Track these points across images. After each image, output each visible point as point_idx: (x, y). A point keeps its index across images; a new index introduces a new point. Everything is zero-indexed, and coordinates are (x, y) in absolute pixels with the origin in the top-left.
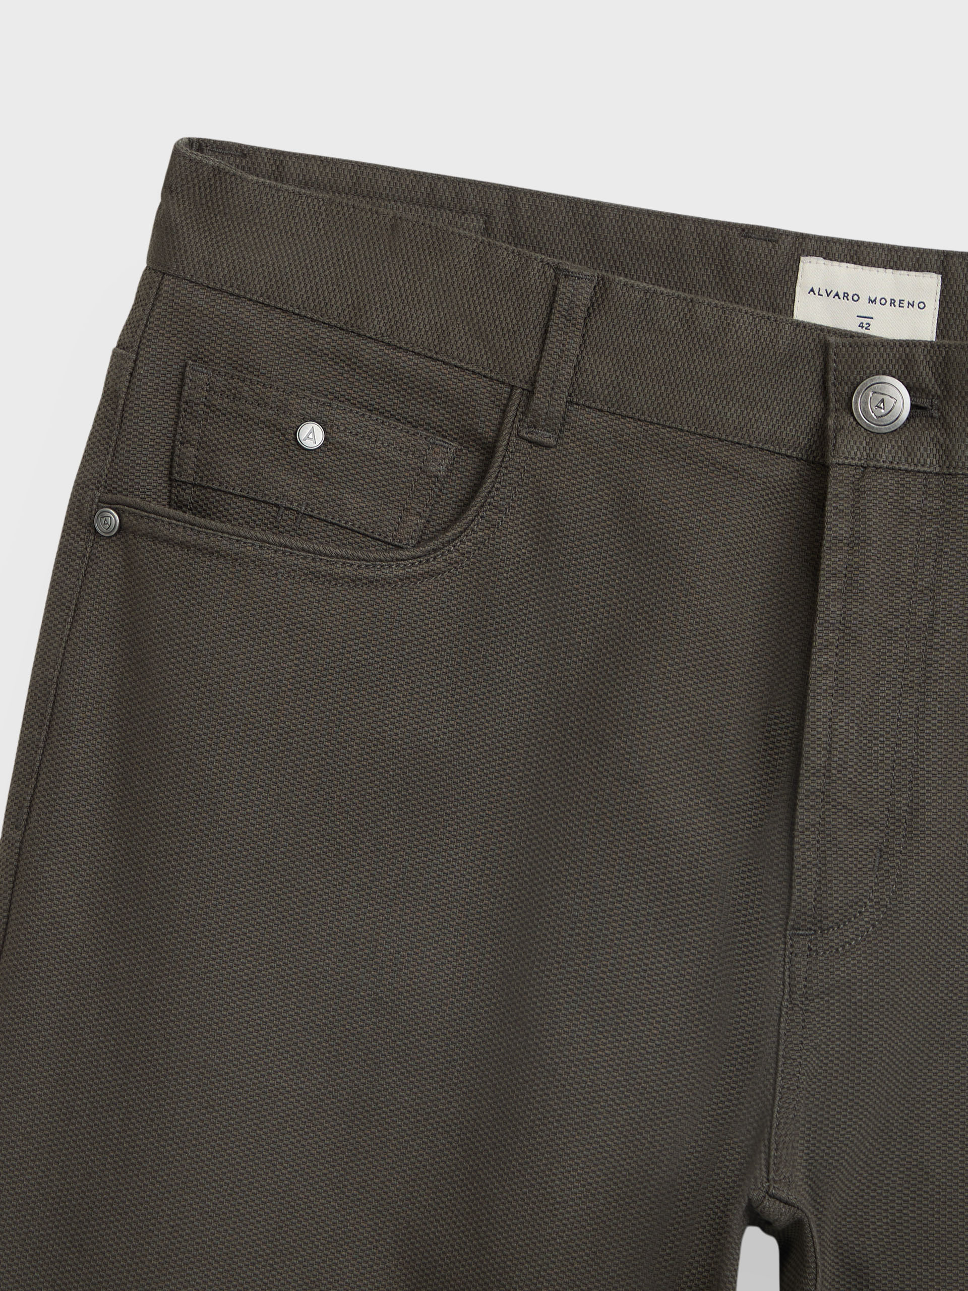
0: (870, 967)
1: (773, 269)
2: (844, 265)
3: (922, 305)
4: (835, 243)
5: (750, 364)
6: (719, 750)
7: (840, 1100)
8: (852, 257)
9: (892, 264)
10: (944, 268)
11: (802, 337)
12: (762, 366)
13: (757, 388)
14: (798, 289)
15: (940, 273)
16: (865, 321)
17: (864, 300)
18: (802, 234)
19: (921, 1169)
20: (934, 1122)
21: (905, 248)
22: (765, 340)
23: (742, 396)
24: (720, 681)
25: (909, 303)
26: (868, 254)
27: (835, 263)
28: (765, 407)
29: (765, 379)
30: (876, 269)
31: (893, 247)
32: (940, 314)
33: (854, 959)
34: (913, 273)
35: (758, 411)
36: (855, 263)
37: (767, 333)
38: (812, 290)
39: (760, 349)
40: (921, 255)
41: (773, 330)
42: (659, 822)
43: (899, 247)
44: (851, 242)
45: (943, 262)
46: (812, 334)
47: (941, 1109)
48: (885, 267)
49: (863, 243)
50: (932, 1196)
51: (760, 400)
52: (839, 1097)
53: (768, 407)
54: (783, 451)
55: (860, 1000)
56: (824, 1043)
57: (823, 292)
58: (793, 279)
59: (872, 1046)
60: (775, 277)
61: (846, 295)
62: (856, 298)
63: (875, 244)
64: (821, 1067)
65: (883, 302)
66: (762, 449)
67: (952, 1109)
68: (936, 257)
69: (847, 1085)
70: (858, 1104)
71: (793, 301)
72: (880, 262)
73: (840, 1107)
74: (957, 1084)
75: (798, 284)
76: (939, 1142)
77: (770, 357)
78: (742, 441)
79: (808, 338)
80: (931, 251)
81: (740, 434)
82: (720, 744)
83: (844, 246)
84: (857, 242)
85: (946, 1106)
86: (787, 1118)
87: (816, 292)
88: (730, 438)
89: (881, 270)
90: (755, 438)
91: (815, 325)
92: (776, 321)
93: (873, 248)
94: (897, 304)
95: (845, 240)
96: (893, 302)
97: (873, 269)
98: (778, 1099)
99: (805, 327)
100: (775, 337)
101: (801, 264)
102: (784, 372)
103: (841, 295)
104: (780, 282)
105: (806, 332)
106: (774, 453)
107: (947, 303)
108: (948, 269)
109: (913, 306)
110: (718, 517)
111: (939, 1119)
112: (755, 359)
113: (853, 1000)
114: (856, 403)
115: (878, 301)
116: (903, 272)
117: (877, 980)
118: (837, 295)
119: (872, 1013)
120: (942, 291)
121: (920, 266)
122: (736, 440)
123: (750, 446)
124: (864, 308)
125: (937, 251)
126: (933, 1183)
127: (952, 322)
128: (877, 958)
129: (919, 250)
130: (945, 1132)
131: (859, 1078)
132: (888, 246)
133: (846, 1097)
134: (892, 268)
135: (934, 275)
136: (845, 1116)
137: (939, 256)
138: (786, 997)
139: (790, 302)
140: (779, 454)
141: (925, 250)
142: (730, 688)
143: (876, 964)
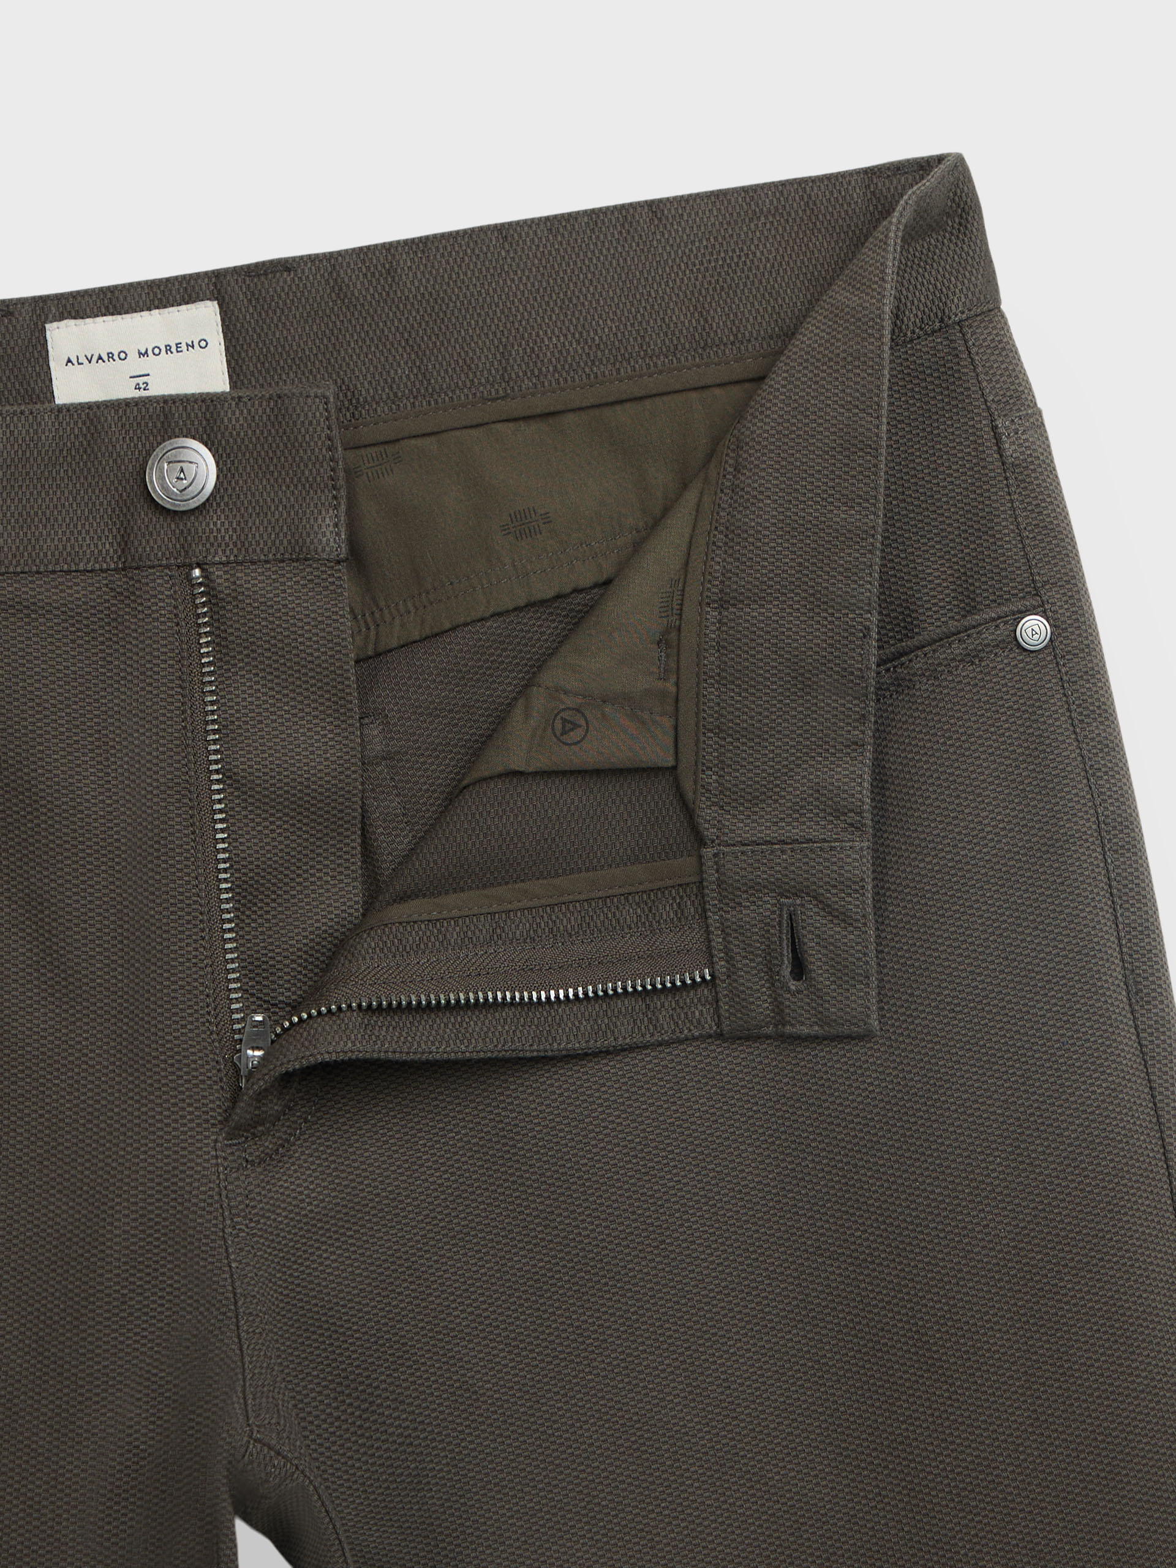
0: (314, 1171)
1: (17, 349)
2: (100, 319)
3: (203, 344)
4: (83, 296)
5: (12, 474)
6: (85, 945)
7: (314, 1333)
8: (107, 308)
9: (156, 302)
10: (219, 291)
11: (68, 424)
12: (27, 473)
13: (28, 500)
14: (52, 364)
15: (216, 299)
16: (141, 380)
17: (133, 355)
18: (41, 297)
19: (468, 1390)
20: (468, 1330)
21: (168, 280)
22: (24, 440)
23: (12, 515)
24: (69, 862)
25: (187, 345)
26: (125, 298)
27: (88, 320)
28: (44, 520)
29: (35, 487)
30: (139, 314)
31: (153, 282)
32: (227, 349)
33: (293, 1164)
34: (184, 307)
35: (37, 527)
36: (113, 314)
37: (24, 432)
38: (69, 361)
39: (20, 452)
40: (188, 283)
41: (31, 426)
42: (29, 1049)
43: (161, 280)
44: (101, 289)
45: (215, 285)
46: (79, 416)
47: (472, 1313)
48: (149, 309)
49: (116, 287)
50: (488, 1417)
51: (36, 514)
52: (312, 1329)
53: (48, 520)
54: (81, 567)
55: (311, 1211)
56: (279, 1271)
57: (82, 359)
58: (44, 354)
59: (336, 1261)
60: (21, 357)
61: (110, 356)
62: (123, 356)
63: (131, 285)
64: (282, 1301)
65: (157, 351)
66: (54, 572)
67: (487, 1309)
68: (206, 280)
69: (318, 1312)
70: (336, 1332)
71: (51, 380)
72: (141, 304)
73: (316, 1340)
74: (485, 1278)
75: (51, 358)
76: (481, 1351)
77: (35, 460)
78: (26, 569)
79: (76, 423)
80: (198, 275)
81: (22, 561)
82: (85, 938)
83: (94, 297)
84: (108, 288)
85: (477, 1308)
86: (261, 1367)
87: (74, 361)
88: (11, 569)
89: (145, 313)
90: (42, 561)
91: (80, 404)
92: (31, 413)
93: (129, 290)
94: (174, 349)
95: (93, 290)
96: (168, 349)
97: (135, 315)
98: (245, 1346)
99: (68, 410)
100: (36, 432)
101: (48, 334)
102: (58, 472)
103: (105, 357)
104: (29, 361)
105: (71, 416)
106: (69, 572)
107: (232, 333)
108: (223, 291)
109: (193, 347)
110: (16, 669)
111: (473, 1325)
112: (16, 467)
113: (303, 1213)
114: (152, 482)
115: (150, 352)
116: (171, 309)
117: (326, 1184)
118: (100, 358)
119: (328, 1222)
120: (223, 320)
121: (190, 296)
122: (19, 569)
123: (38, 572)
124: (136, 365)
125: (206, 273)
126: (485, 1402)
127: (243, 355)
128: (319, 1158)
129: (184, 277)
130: (485, 1338)
131: (330, 1301)
132: (146, 282)
133: (320, 1327)
134: (158, 308)
135: (208, 303)
136: (325, 1350)
137: (210, 278)
138: (228, 1222)
139: (47, 383)
140: (76, 571)
141: (191, 275)
142: (84, 866)
143: (320, 1165)
